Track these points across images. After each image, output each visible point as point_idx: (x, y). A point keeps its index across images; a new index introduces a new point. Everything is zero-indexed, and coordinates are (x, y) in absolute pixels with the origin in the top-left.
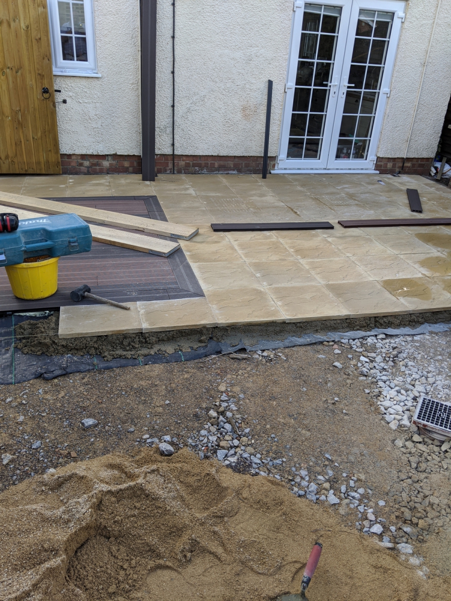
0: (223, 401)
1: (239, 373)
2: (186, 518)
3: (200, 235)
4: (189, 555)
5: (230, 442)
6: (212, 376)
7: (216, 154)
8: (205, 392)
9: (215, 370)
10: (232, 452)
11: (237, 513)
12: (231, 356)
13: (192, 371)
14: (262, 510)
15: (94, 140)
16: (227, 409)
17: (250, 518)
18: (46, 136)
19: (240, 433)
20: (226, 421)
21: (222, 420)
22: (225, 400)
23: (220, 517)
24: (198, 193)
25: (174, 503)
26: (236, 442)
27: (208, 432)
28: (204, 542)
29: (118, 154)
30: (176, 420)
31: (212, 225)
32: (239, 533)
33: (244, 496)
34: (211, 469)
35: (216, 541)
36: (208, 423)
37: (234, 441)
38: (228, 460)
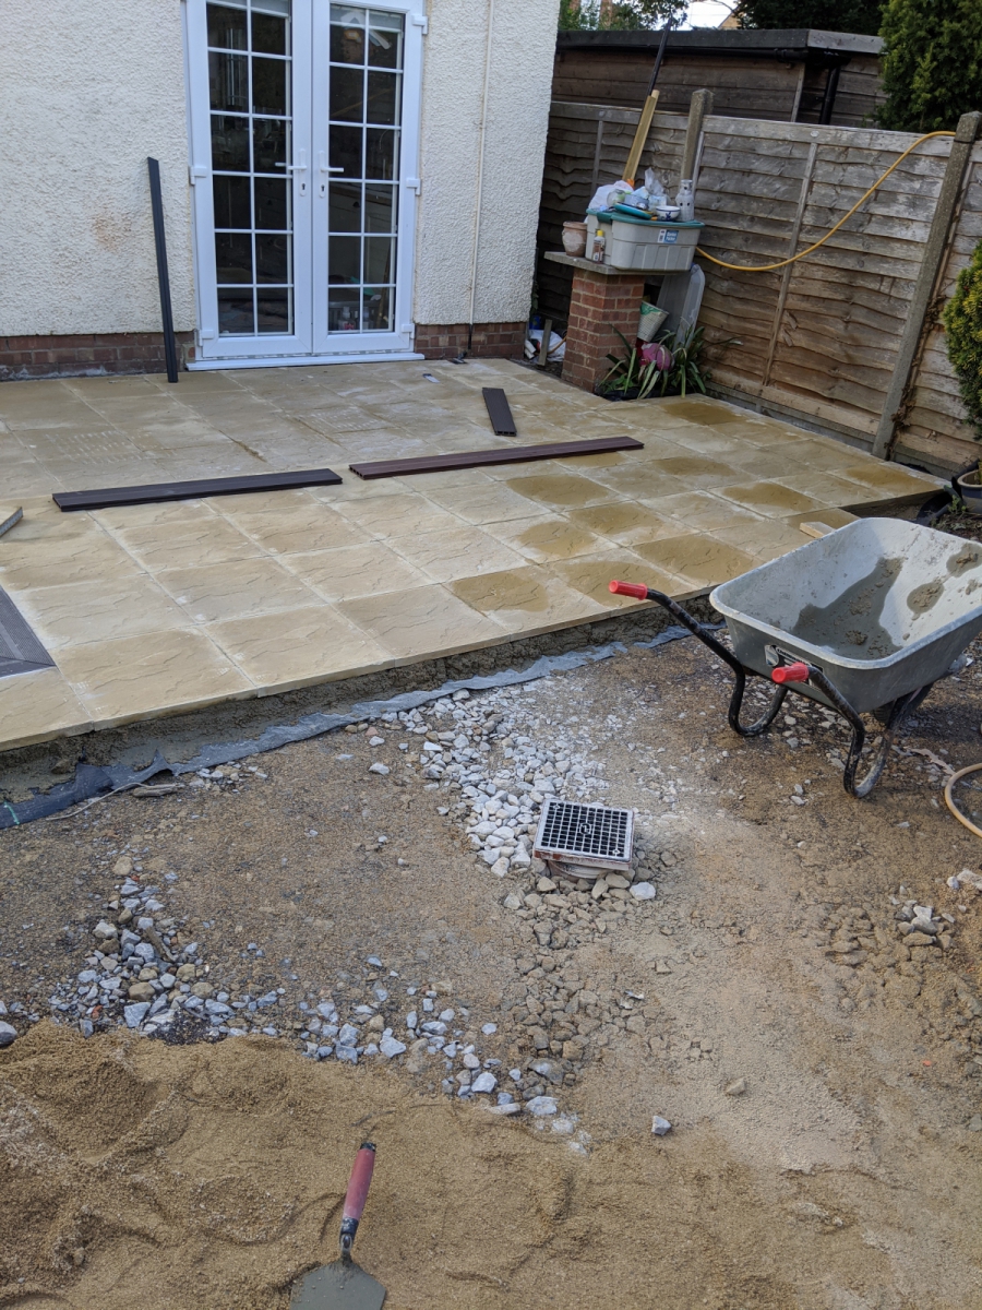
0: (128, 896)
1: (161, 826)
2: (62, 1174)
3: (28, 522)
4: (78, 1252)
5: (154, 982)
6: (95, 844)
7: (47, 332)
8: (80, 886)
9: (100, 830)
10: (160, 1002)
11: (184, 1131)
12: (137, 792)
13: (43, 843)
14: (241, 1109)
16: (140, 910)
17: (216, 1133)
19: (174, 958)
20: (139, 938)
21: (129, 939)
22: (133, 894)
23: (146, 1150)
24: (13, 426)
25: (28, 1148)
26: (168, 979)
27: (99, 972)
28: (111, 1216)
30: (14, 963)
31: (56, 498)
32: (194, 1173)
33: (197, 1090)
34: (112, 1051)
35: (141, 1205)
36: (97, 953)
37: (162, 979)
38: (151, 1023)
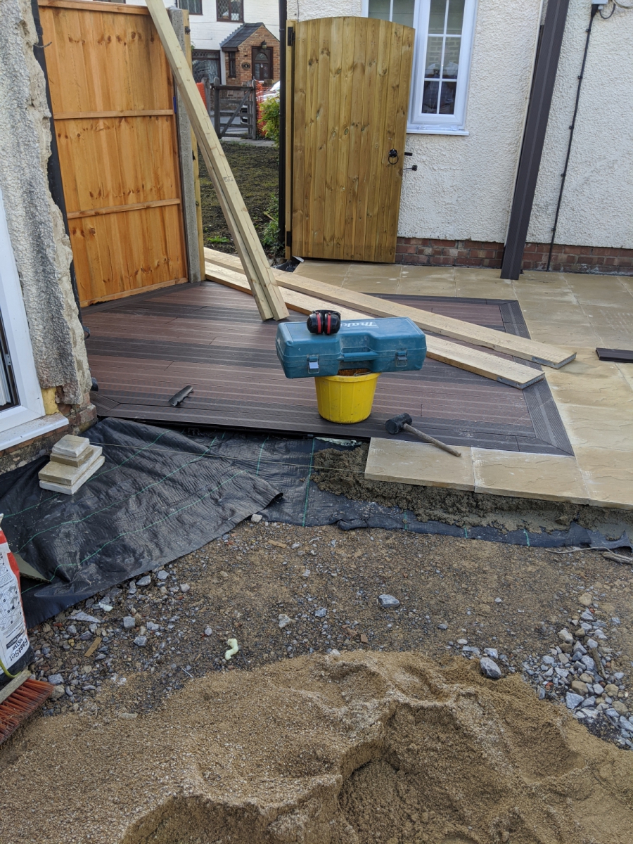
0: (585, 621)
1: (616, 583)
2: (509, 779)
3: (577, 362)
4: (506, 834)
5: (589, 686)
6: (571, 578)
8: (556, 600)
9: (576, 569)
10: (590, 701)
11: (587, 797)
12: (606, 554)
13: (541, 563)
14: (629, 806)
15: (443, 220)
16: (590, 632)
17: (608, 812)
18: (383, 212)
19: (607, 676)
20: (586, 651)
21: (579, 649)
22: (588, 620)
23: (561, 795)
24: (581, 302)
25: (493, 750)
26: (598, 689)
27: (556, 661)
28: (532, 823)
29: (473, 239)
30: (508, 630)
31: (598, 351)
32: (588, 830)
33: (604, 775)
34: (555, 717)
35: (549, 829)
36: (558, 648)
37: (595, 686)
38: (582, 712)
